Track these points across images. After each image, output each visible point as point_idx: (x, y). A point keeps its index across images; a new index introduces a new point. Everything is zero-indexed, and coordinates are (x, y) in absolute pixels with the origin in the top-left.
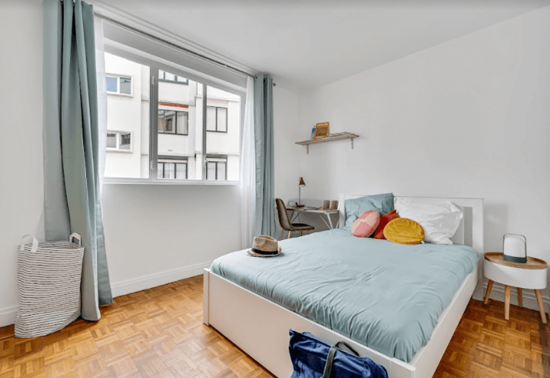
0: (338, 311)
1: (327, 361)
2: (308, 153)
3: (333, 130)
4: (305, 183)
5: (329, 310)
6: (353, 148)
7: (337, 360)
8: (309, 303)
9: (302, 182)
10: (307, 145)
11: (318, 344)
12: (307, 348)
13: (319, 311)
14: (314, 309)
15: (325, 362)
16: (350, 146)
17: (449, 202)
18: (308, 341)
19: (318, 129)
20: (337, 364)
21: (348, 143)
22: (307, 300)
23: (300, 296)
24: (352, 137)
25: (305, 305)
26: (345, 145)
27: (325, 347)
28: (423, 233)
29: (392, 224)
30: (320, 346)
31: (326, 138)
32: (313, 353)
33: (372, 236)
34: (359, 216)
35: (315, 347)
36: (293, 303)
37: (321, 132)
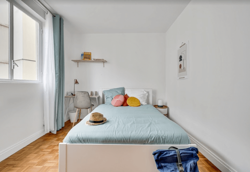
0: (167, 136)
1: (177, 156)
2: (78, 67)
3: (93, 57)
4: (79, 82)
5: (163, 137)
6: (104, 67)
7: (182, 153)
8: (153, 137)
9: (76, 82)
10: (78, 62)
11: (170, 152)
12: (167, 155)
13: (159, 139)
14: (156, 139)
15: (177, 157)
16: (103, 66)
17: (143, 90)
18: (165, 153)
19: (85, 55)
20: (181, 155)
21: (101, 64)
22: (151, 136)
23: (147, 136)
24: (104, 62)
25: (151, 139)
26: (100, 65)
27: (174, 151)
28: (139, 101)
29: (129, 100)
30: (171, 152)
31: (90, 60)
32: (170, 156)
33: (122, 106)
34: (113, 98)
35: (170, 154)
36: (144, 140)
37: (86, 57)
